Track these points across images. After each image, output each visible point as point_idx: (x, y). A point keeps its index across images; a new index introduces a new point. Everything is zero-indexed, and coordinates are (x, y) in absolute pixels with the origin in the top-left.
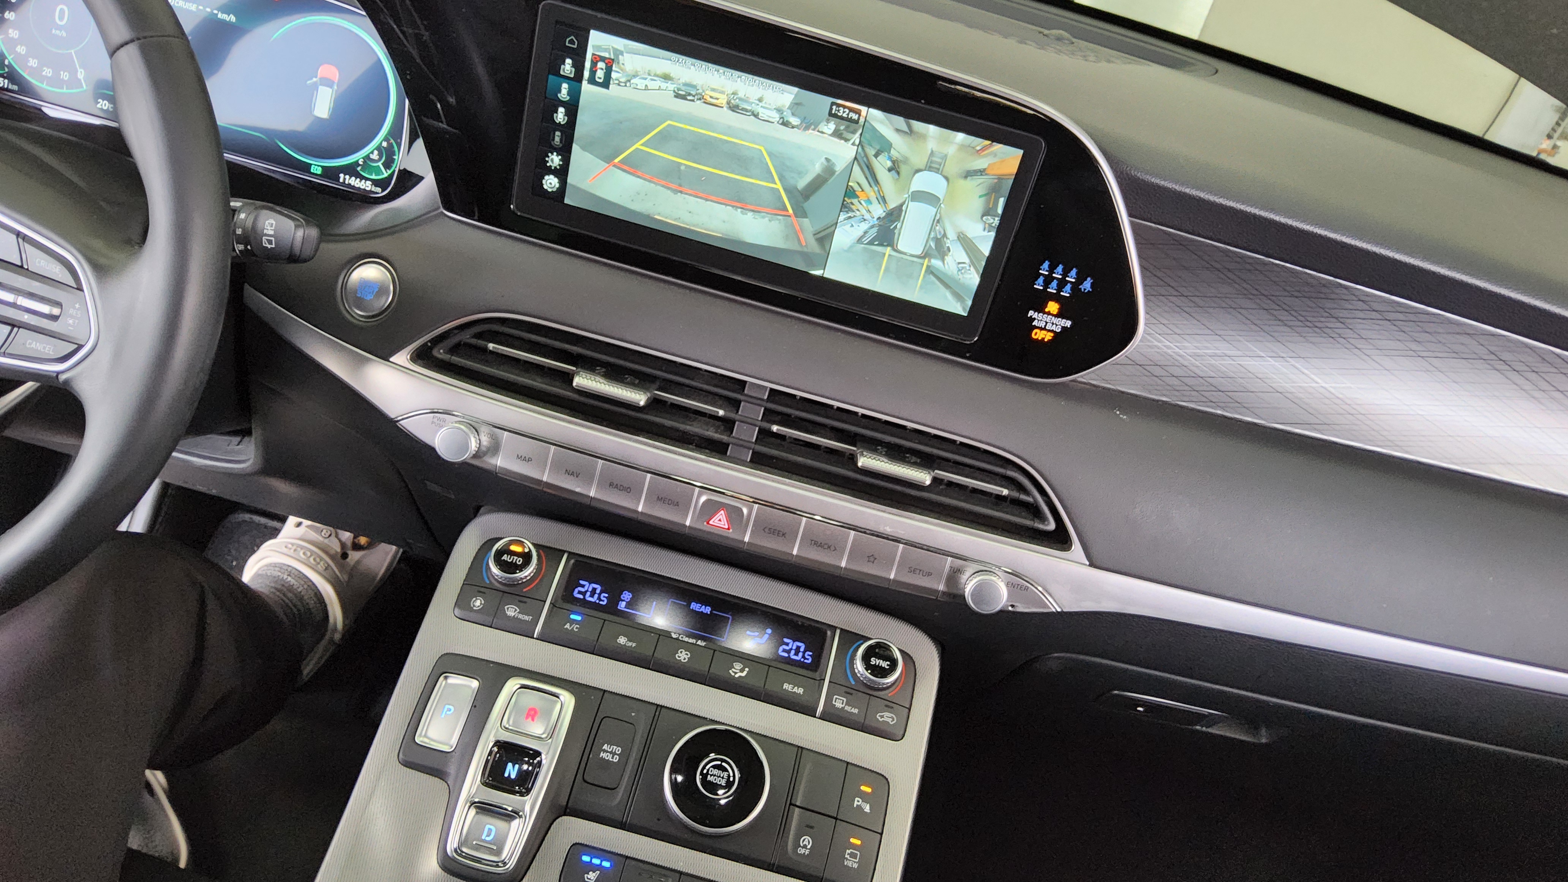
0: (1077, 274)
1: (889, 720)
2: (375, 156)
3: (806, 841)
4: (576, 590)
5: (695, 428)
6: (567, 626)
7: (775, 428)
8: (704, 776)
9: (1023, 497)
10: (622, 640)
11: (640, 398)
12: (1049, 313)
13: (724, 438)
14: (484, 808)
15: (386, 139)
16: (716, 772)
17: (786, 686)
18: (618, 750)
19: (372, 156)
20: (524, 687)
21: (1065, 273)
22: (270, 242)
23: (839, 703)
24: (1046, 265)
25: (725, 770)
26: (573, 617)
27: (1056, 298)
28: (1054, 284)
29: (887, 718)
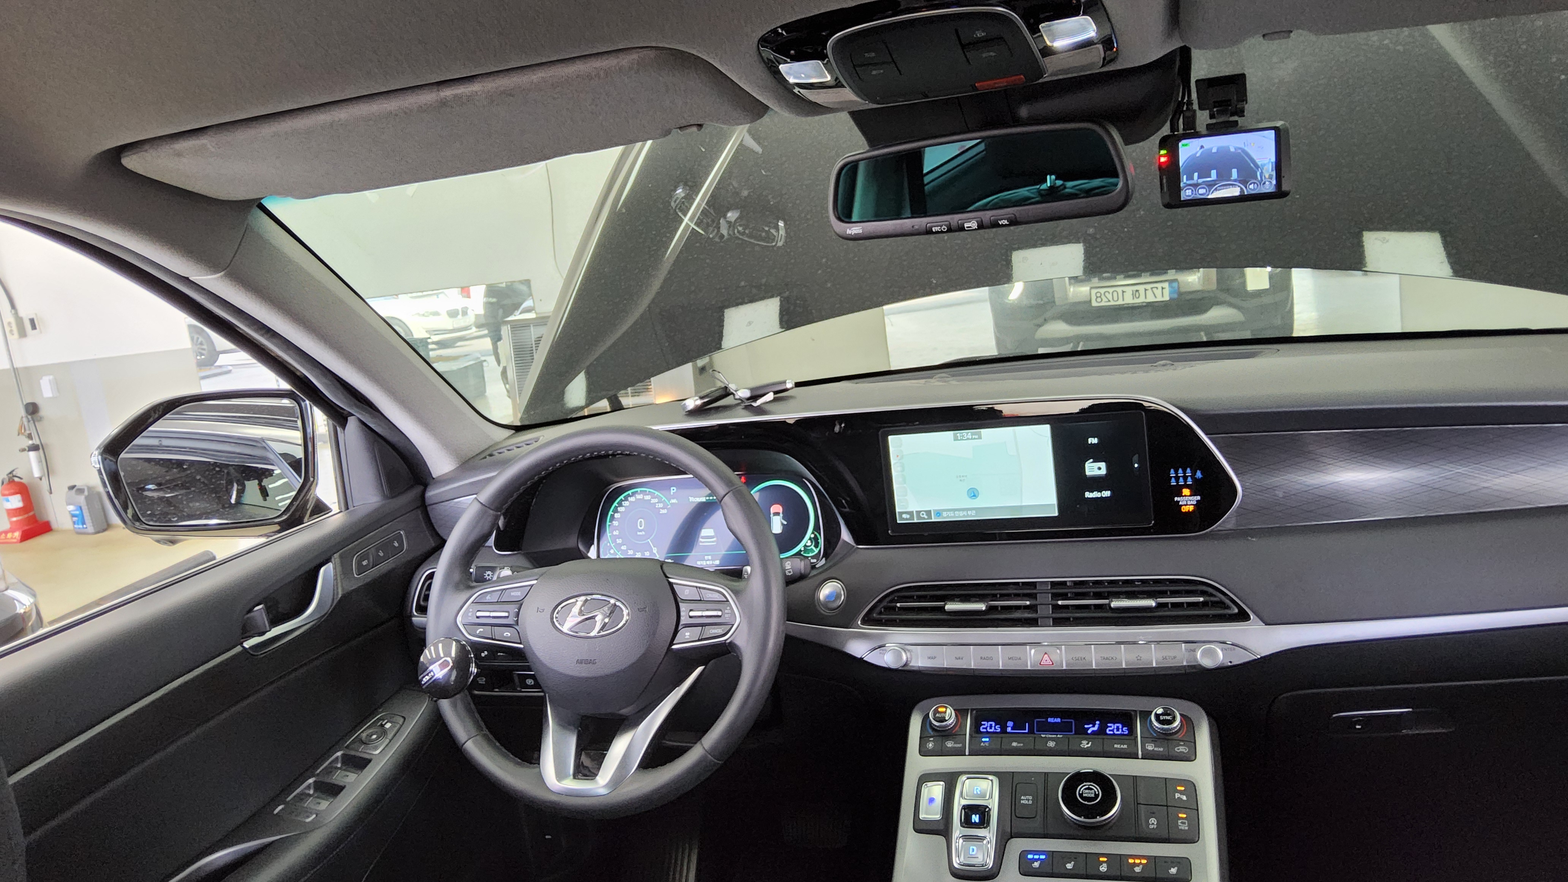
0: (1191, 470)
1: (1184, 750)
2: (809, 543)
3: (1153, 821)
4: (981, 728)
5: (1017, 615)
6: (982, 744)
7: (1060, 603)
8: (1081, 795)
9: (1213, 599)
10: (1014, 744)
11: (982, 606)
12: (1185, 496)
13: (1034, 615)
14: (966, 838)
15: (813, 533)
16: (1087, 791)
17: (1116, 746)
18: (1030, 798)
19: (808, 544)
20: (968, 778)
21: (1184, 472)
22: (790, 572)
23: (1150, 747)
24: (1172, 471)
25: (1091, 789)
26: (983, 740)
27: (1187, 486)
28: (1181, 479)
29: (1182, 749)
